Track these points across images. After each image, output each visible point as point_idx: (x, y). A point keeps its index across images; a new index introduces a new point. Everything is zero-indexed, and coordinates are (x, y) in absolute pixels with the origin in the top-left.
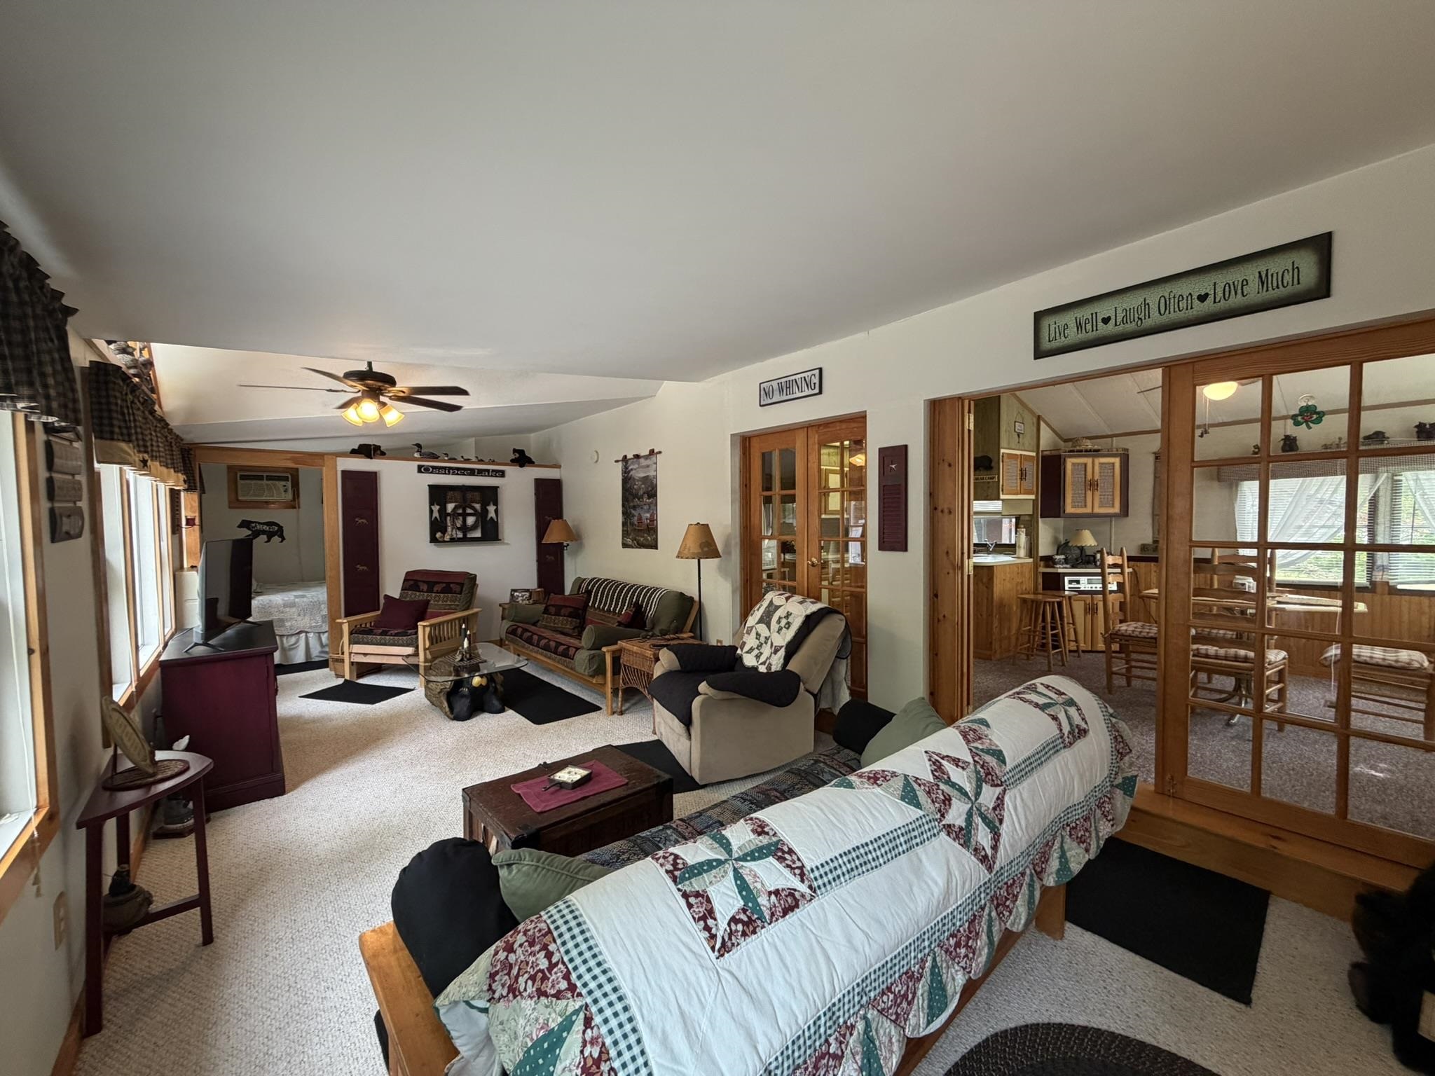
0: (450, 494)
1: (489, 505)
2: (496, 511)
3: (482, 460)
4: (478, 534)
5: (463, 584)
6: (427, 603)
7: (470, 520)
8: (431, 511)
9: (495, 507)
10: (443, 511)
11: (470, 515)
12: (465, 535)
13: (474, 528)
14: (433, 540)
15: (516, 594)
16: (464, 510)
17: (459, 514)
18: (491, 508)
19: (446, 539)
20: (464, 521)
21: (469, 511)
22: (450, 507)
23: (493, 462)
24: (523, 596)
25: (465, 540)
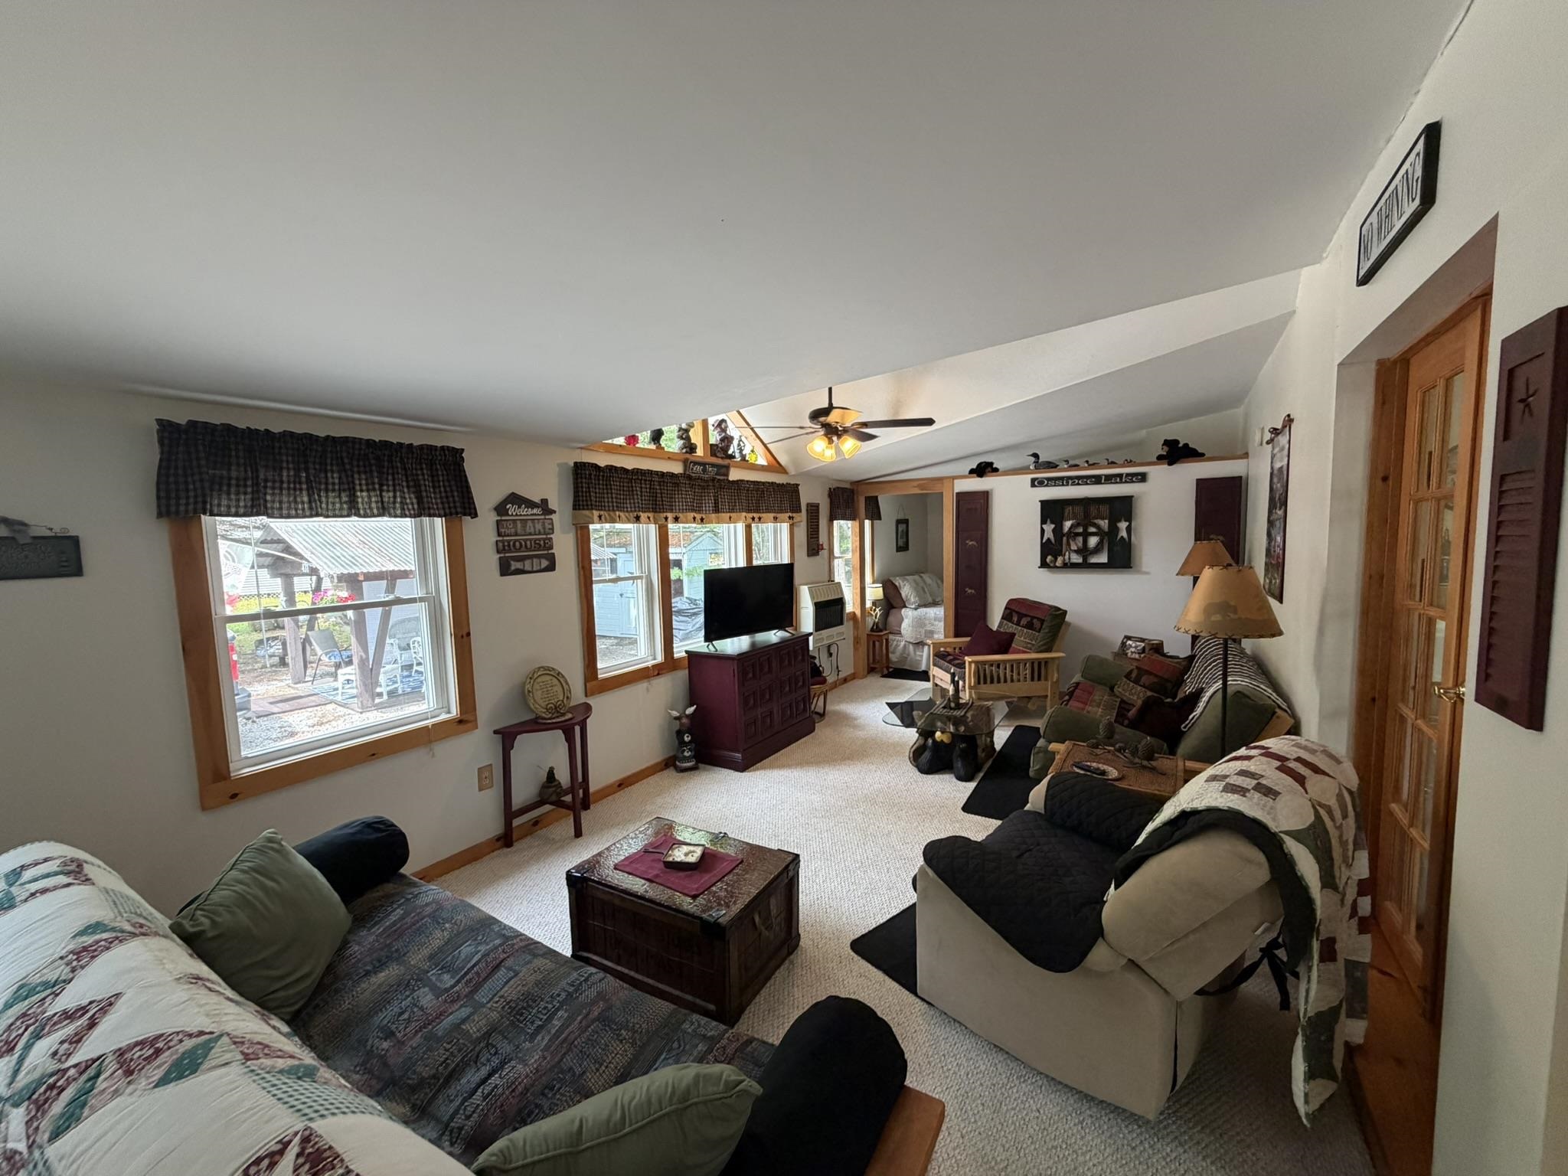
0: (1069, 509)
1: (1120, 521)
2: (1129, 529)
3: (1113, 463)
4: (1103, 558)
5: (1044, 620)
6: (1013, 635)
7: (1093, 541)
8: (1043, 531)
9: (1127, 523)
10: (1058, 531)
11: (1093, 534)
12: (1085, 559)
13: (1097, 550)
14: (1044, 564)
15: (1129, 642)
16: (1085, 530)
17: (1078, 534)
18: (1123, 525)
19: (1057, 564)
20: (1085, 542)
21: (1092, 530)
22: (1068, 524)
23: (1130, 463)
24: (1136, 647)
25: (1085, 566)
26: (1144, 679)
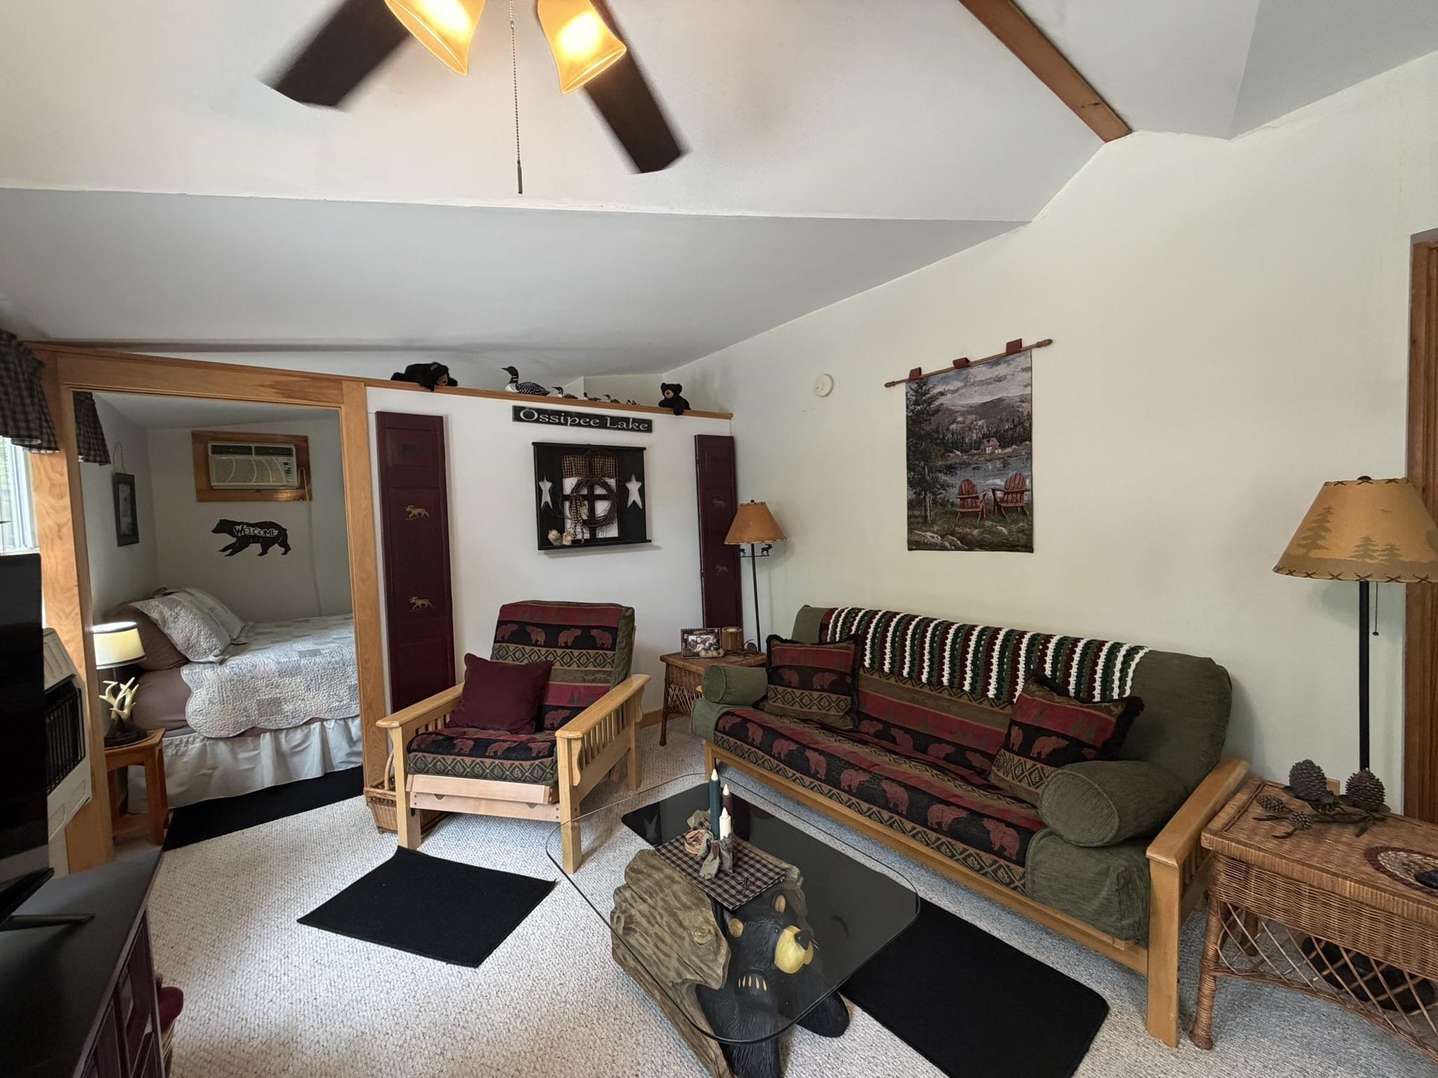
0: (568, 461)
1: (629, 480)
2: (642, 491)
3: (616, 401)
4: (613, 532)
5: (617, 629)
6: (548, 666)
7: (602, 508)
8: (539, 492)
9: (639, 484)
10: (557, 490)
11: (602, 498)
12: (593, 534)
13: (606, 521)
14: (544, 544)
15: (691, 638)
16: (591, 489)
17: (585, 497)
18: (633, 486)
19: (565, 543)
20: (592, 510)
21: (599, 491)
22: (569, 484)
23: (633, 406)
24: (703, 642)
25: (593, 543)
26: (817, 681)
